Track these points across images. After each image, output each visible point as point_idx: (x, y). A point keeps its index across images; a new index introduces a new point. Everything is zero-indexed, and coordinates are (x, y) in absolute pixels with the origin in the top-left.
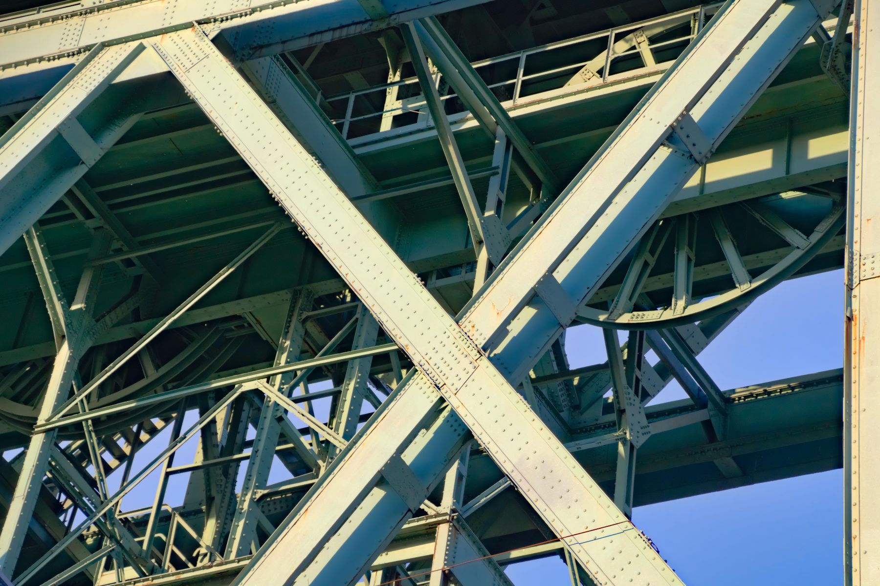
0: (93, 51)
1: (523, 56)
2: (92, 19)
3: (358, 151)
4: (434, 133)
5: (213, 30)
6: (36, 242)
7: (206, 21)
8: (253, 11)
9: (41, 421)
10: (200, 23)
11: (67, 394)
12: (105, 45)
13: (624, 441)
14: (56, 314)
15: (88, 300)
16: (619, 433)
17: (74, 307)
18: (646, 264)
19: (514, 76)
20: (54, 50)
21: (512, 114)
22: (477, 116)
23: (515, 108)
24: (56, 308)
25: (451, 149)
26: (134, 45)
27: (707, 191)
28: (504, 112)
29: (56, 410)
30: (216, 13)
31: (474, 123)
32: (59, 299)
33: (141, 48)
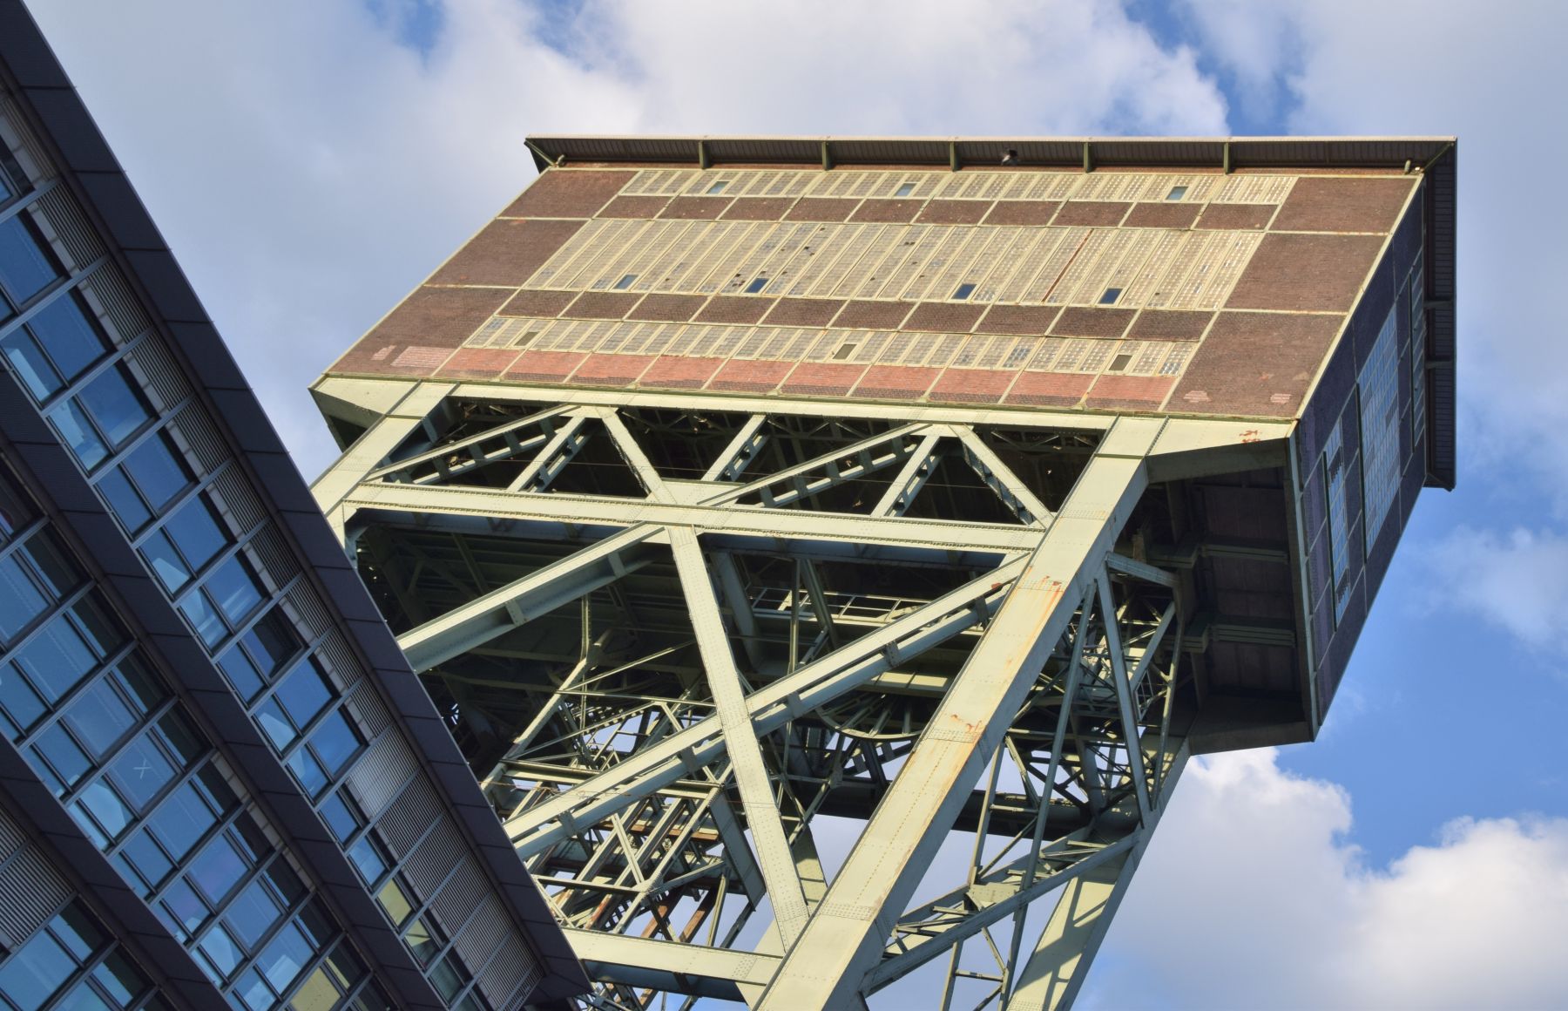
0: (640, 524)
1: (854, 597)
2: (647, 508)
3: (757, 615)
4: (789, 618)
5: (700, 531)
6: (587, 608)
7: (699, 526)
8: (723, 528)
9: (561, 688)
10: (695, 526)
11: (578, 680)
12: (646, 523)
13: (826, 784)
14: (585, 644)
15: (603, 643)
16: (826, 780)
17: (596, 644)
18: (869, 711)
19: (845, 604)
20: (622, 518)
21: (835, 621)
22: (817, 617)
23: (838, 619)
24: (586, 642)
25: (795, 627)
26: (660, 526)
27: (910, 687)
28: (831, 619)
29: (570, 686)
30: (705, 524)
31: (815, 620)
32: (590, 638)
33: (663, 529)
